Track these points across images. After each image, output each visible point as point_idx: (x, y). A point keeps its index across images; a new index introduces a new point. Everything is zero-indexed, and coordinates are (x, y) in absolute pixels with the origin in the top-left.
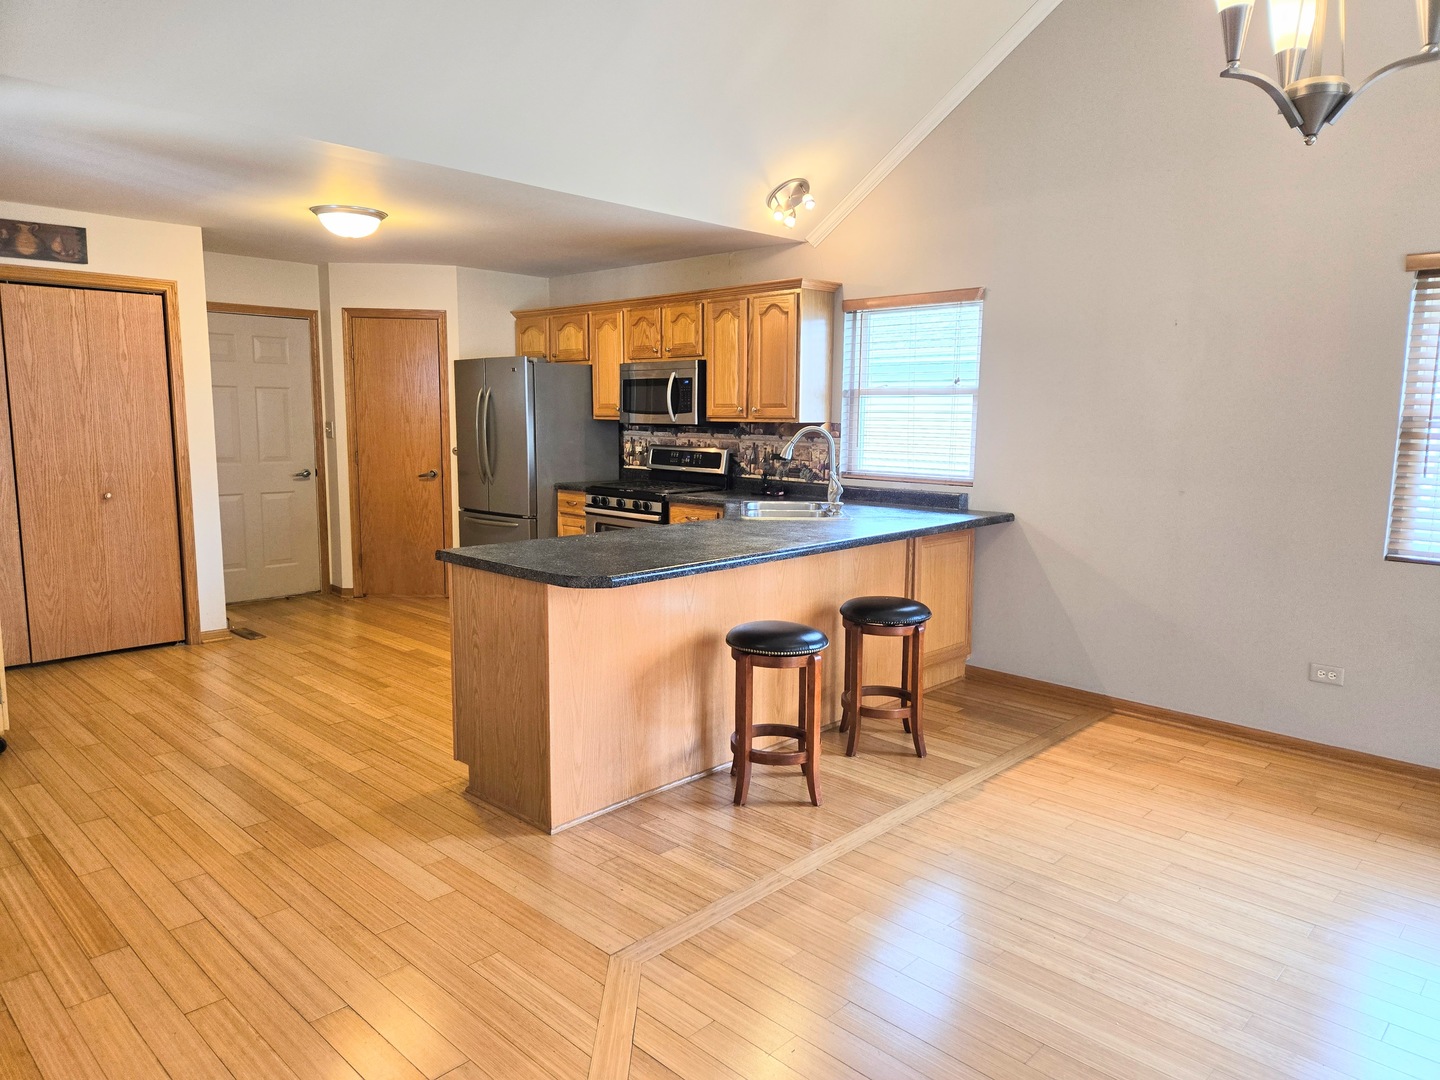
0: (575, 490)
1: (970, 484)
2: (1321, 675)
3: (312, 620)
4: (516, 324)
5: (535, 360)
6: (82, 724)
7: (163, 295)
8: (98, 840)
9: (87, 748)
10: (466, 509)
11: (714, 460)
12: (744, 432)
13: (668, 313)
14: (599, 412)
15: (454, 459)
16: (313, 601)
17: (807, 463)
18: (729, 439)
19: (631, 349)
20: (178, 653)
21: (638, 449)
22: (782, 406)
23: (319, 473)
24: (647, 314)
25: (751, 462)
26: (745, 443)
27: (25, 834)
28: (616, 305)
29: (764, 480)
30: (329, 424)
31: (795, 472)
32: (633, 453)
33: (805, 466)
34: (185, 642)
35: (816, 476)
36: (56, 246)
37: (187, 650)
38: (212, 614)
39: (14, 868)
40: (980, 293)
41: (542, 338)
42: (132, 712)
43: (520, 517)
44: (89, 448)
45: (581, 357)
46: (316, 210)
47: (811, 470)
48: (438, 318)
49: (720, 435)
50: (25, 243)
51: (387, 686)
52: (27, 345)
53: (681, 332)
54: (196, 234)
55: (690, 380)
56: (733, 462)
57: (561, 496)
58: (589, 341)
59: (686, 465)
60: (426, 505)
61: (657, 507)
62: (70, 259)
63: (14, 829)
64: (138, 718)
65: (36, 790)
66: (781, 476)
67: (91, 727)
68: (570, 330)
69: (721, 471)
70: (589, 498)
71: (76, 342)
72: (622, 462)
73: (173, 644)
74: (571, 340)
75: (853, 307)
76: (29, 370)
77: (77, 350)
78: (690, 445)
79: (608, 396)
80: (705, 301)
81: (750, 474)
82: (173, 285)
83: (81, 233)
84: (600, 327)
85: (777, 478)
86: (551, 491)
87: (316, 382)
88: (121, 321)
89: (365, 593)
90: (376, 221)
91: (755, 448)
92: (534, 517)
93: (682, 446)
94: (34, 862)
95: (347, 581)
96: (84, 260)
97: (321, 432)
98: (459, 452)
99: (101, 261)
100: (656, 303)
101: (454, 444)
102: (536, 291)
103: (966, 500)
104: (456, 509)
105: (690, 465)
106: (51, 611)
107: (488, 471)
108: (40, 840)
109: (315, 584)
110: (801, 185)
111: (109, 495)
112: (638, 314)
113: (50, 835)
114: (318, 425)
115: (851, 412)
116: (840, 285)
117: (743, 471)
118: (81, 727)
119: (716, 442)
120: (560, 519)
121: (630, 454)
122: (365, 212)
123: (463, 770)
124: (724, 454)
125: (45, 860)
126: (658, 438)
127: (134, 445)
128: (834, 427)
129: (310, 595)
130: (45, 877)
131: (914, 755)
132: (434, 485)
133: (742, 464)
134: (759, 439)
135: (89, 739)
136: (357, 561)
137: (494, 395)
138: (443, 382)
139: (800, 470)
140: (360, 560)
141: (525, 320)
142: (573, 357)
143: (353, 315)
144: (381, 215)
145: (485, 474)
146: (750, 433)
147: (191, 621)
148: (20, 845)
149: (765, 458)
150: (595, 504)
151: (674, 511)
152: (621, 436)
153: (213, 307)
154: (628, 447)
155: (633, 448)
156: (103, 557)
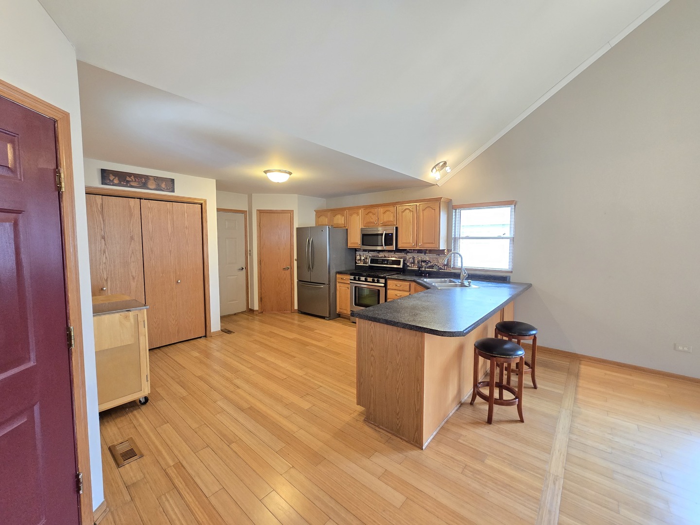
0: (345, 274)
1: (512, 272)
2: (680, 348)
3: (244, 323)
4: (316, 215)
5: (330, 227)
6: (177, 383)
7: (201, 204)
8: (209, 465)
9: (184, 398)
10: (299, 281)
11: (398, 262)
12: (408, 252)
13: (381, 210)
14: (350, 245)
15: (295, 263)
16: (244, 315)
17: (437, 264)
18: (402, 254)
19: (365, 223)
20: (202, 341)
21: (363, 258)
22: (432, 243)
23: (246, 269)
24: (372, 210)
25: (411, 263)
26: (409, 256)
27: (171, 463)
28: (359, 208)
29: (419, 270)
30: (250, 251)
31: (432, 267)
32: (360, 260)
33: (436, 265)
34: (205, 336)
35: (441, 269)
36: (163, 186)
37: (206, 339)
38: (215, 325)
39: (171, 492)
40: (514, 203)
41: (327, 219)
42: (197, 375)
43: (324, 284)
44: (172, 263)
45: (343, 226)
46: (266, 172)
47: (438, 266)
48: (291, 212)
49: (398, 253)
50: (152, 184)
51: (295, 357)
52: (150, 224)
53: (387, 216)
54: (213, 183)
55: (392, 234)
56: (404, 263)
57: (338, 276)
58: (346, 220)
59: (385, 264)
60: (285, 279)
61: (383, 281)
62: (168, 191)
63: (164, 459)
64: (201, 378)
65: (167, 427)
66: (425, 268)
67: (183, 385)
68: (339, 216)
69: (401, 266)
70: (352, 277)
71: (169, 222)
72: (356, 263)
73: (201, 337)
74: (340, 220)
75: (456, 208)
76: (151, 233)
77: (169, 225)
78: (385, 257)
79: (355, 239)
80: (398, 206)
81: (411, 267)
82: (205, 201)
83: (173, 180)
84: (351, 215)
85: (423, 269)
86: (335, 274)
87: (246, 236)
88: (186, 214)
89: (262, 311)
90: (288, 175)
91: (414, 258)
92: (329, 284)
93: (381, 257)
94: (181, 486)
95: (256, 307)
96: (173, 191)
97: (248, 253)
98: (297, 260)
99: (179, 192)
100: (377, 206)
101: (295, 257)
102: (322, 204)
103: (510, 278)
104: (296, 280)
105: (387, 264)
106: (156, 328)
107: (311, 266)
108: (179, 466)
109: (245, 309)
110: (444, 164)
111: (179, 281)
112: (368, 210)
113: (184, 463)
114: (246, 251)
115: (455, 244)
116: (451, 200)
117: (408, 266)
118: (177, 384)
119: (396, 256)
120: (338, 285)
121: (359, 260)
122: (285, 172)
123: (360, 408)
124: (402, 260)
125: (187, 485)
126: (371, 254)
127: (189, 262)
128: (449, 251)
129: (242, 313)
130: (189, 498)
131: (533, 388)
132: (288, 272)
133: (408, 264)
134: (416, 255)
135: (184, 393)
136: (260, 300)
137: (313, 241)
138: (292, 236)
139: (434, 266)
140: (261, 299)
141: (319, 213)
142: (340, 226)
143: (261, 212)
144: (290, 173)
145: (309, 268)
146: (411, 253)
147: (208, 328)
148: (169, 471)
149: (418, 262)
150: (355, 279)
151: (389, 282)
152: (356, 253)
153: (218, 210)
154: (358, 257)
155: (361, 258)
156: (176, 306)
